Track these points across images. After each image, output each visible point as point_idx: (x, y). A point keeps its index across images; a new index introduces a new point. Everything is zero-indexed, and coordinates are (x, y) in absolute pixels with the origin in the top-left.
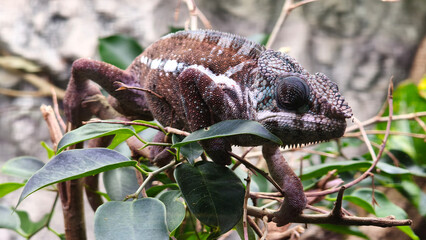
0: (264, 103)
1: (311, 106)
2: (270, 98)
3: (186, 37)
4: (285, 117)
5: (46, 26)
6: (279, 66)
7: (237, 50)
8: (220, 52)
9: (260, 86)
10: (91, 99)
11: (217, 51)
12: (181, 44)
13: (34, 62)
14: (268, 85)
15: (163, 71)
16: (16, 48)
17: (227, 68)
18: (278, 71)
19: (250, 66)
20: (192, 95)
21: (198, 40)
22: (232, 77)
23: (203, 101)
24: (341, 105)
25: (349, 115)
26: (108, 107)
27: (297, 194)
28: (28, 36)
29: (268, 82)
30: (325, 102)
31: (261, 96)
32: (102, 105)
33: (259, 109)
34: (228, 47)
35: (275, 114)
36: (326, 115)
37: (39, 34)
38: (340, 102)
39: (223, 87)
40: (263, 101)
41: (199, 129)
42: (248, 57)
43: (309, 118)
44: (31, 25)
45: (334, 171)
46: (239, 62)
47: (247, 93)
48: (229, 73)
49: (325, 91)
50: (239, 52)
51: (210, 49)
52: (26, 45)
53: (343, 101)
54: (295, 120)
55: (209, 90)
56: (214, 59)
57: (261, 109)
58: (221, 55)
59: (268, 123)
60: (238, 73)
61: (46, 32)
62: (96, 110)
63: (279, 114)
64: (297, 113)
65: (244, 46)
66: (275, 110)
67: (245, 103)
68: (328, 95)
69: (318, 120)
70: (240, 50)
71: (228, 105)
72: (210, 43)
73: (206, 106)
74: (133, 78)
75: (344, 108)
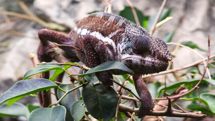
0: (126, 50)
1: (150, 53)
2: (129, 47)
3: (95, 16)
4: (136, 58)
5: (68, 6)
6: (136, 31)
7: (116, 23)
8: (108, 24)
9: (125, 41)
10: (51, 50)
11: (107, 24)
12: (91, 20)
13: (63, 25)
14: (129, 40)
15: (80, 35)
16: (54, 18)
17: (110, 33)
18: (135, 34)
19: (120, 32)
20: (90, 49)
21: (99, 18)
22: (111, 38)
23: (95, 52)
24: (167, 54)
25: (170, 59)
26: (59, 54)
27: (147, 101)
28: (59, 12)
29: (129, 39)
30: (158, 51)
31: (125, 46)
32: (56, 53)
33: (123, 53)
34: (112, 21)
35: (131, 56)
36: (158, 58)
37: (65, 11)
38: (166, 52)
39: (107, 44)
40: (125, 49)
41: (94, 66)
42: (121, 27)
43: (148, 59)
44: (60, 6)
45: (184, 85)
46: (116, 30)
47: (118, 46)
48: (110, 36)
49: (159, 46)
50: (117, 24)
51: (104, 23)
52: (58, 17)
53: (168, 52)
54: (141, 60)
55: (98, 46)
56: (104, 28)
57: (124, 53)
58: (108, 26)
59: (127, 61)
60: (114, 36)
61: (69, 10)
62: (53, 56)
63: (133, 56)
64: (143, 56)
65: (120, 21)
66: (131, 54)
67: (117, 51)
68: (161, 48)
69: (153, 61)
70: (118, 23)
71: (108, 53)
72: (105, 19)
73: (97, 55)
74: (70, 39)
75: (168, 55)
